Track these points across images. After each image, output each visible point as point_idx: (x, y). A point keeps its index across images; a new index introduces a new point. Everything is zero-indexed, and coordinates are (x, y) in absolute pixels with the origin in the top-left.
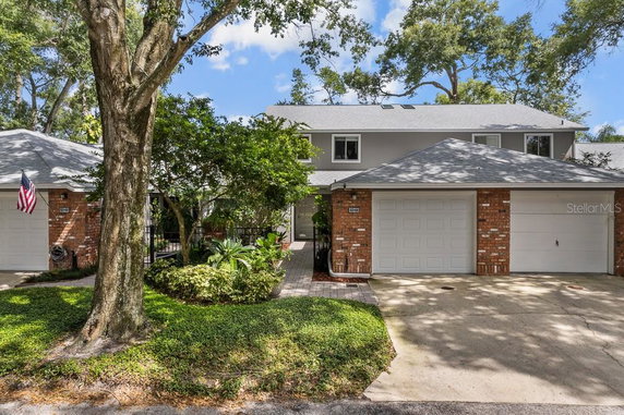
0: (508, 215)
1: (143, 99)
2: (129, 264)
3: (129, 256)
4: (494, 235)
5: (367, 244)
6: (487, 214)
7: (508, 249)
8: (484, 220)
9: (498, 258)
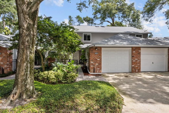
0: (140, 55)
1: (35, 7)
2: (29, 70)
3: (29, 67)
4: (136, 61)
5: (100, 64)
6: (135, 55)
7: (140, 65)
8: (134, 56)
9: (138, 67)
